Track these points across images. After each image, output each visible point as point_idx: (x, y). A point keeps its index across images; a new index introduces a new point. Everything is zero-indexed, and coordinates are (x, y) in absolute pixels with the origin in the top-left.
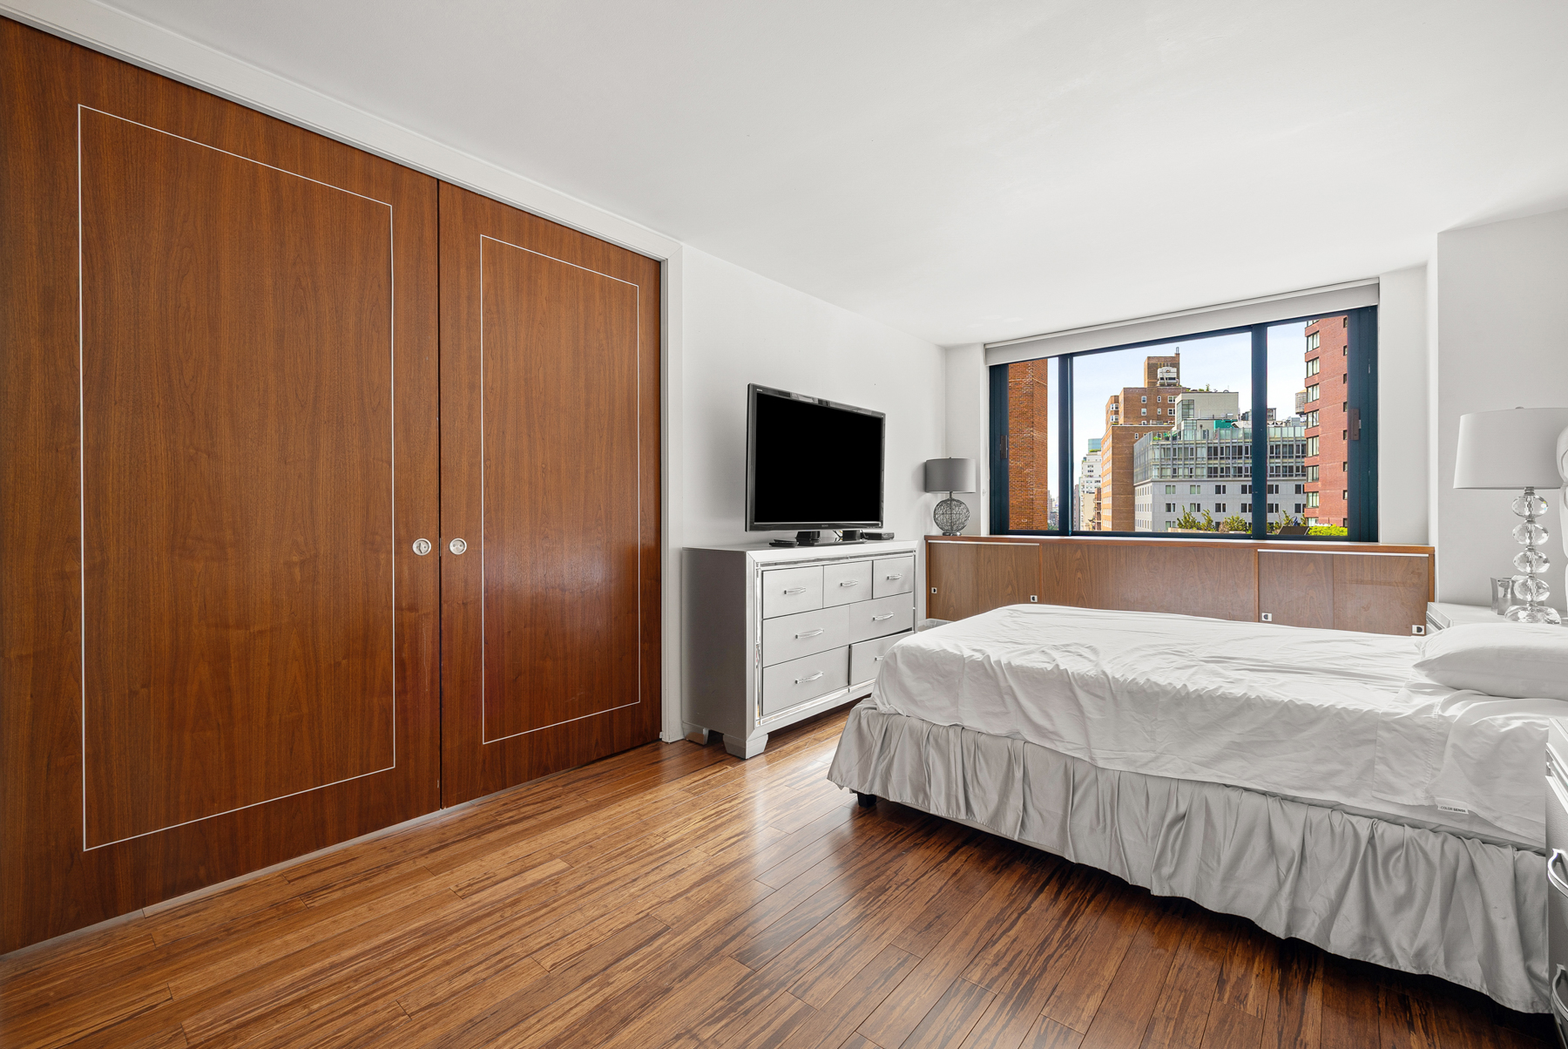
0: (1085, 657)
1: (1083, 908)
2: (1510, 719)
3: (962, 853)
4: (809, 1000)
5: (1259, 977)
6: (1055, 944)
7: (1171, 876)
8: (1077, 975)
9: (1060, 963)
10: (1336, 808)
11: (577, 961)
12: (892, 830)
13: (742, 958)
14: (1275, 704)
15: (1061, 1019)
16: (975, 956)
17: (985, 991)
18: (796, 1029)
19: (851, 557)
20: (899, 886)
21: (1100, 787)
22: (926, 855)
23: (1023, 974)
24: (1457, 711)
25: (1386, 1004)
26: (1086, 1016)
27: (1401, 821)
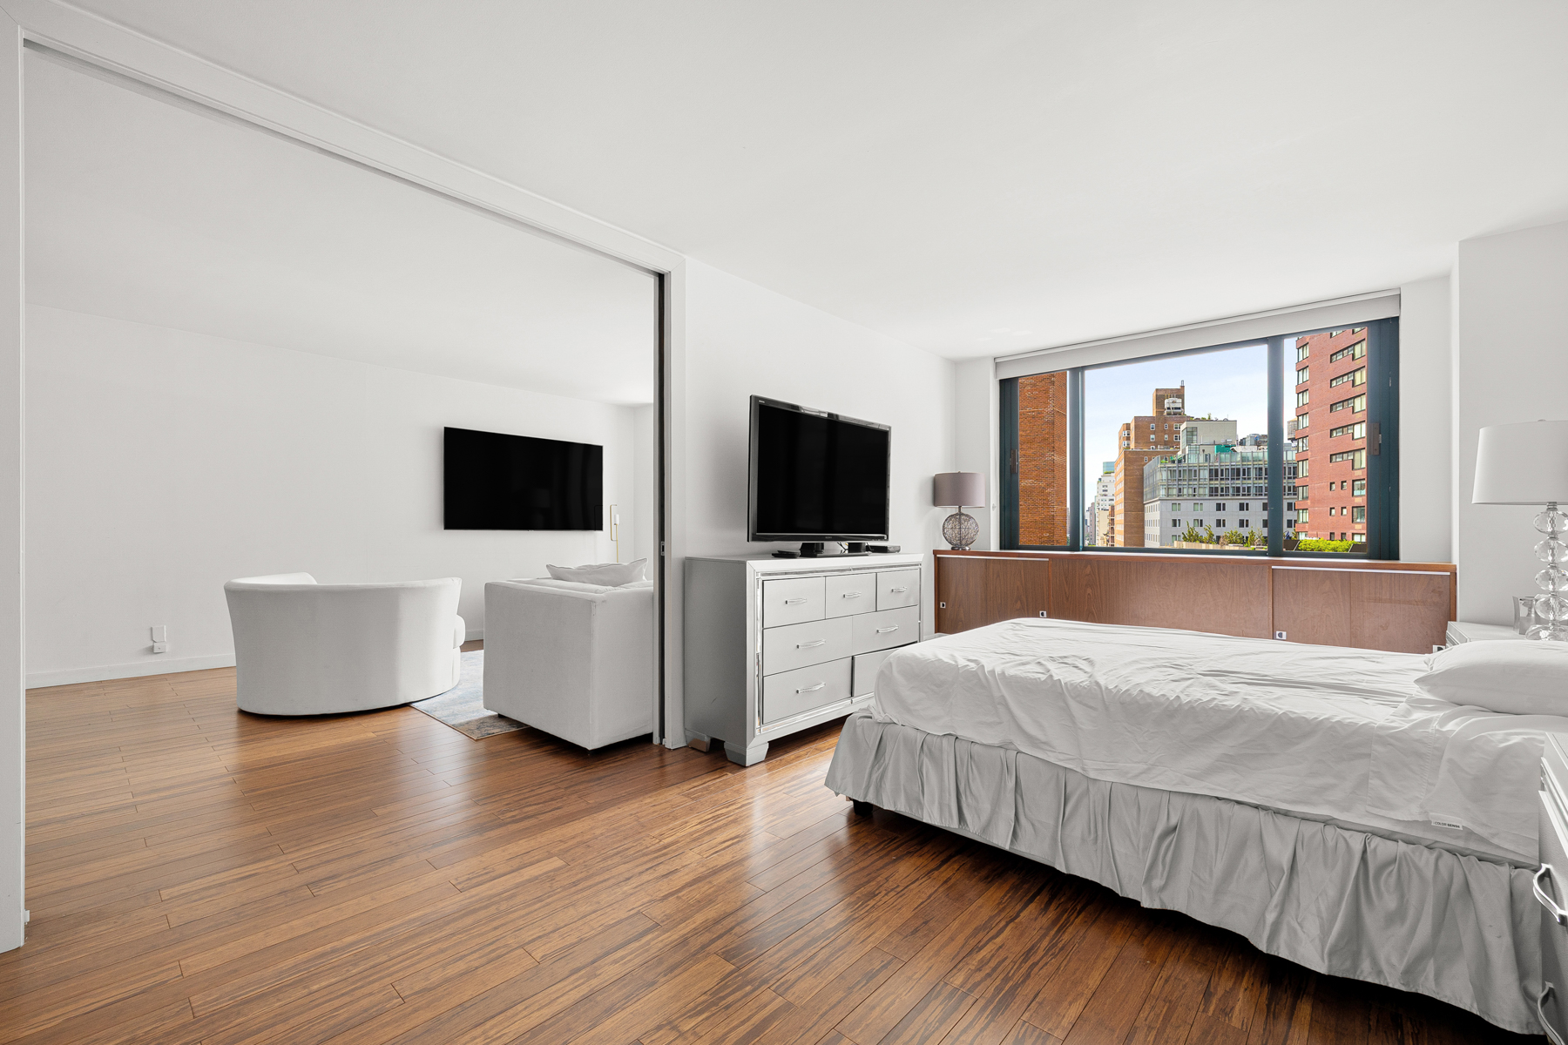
0: (1080, 669)
1: (1072, 918)
2: (1507, 735)
3: (955, 862)
4: (790, 997)
5: (1248, 992)
6: (1041, 953)
7: (1163, 888)
8: (1061, 983)
9: (1044, 970)
10: (1329, 822)
11: (566, 954)
12: (886, 838)
13: (728, 955)
14: (1269, 716)
15: (1041, 1025)
16: (958, 963)
17: (966, 995)
18: (775, 1024)
19: (854, 569)
20: (889, 892)
21: (1091, 798)
22: (918, 863)
23: (1006, 979)
24: (1453, 726)
25: (1378, 1021)
26: (1066, 1023)
27: (1396, 837)
